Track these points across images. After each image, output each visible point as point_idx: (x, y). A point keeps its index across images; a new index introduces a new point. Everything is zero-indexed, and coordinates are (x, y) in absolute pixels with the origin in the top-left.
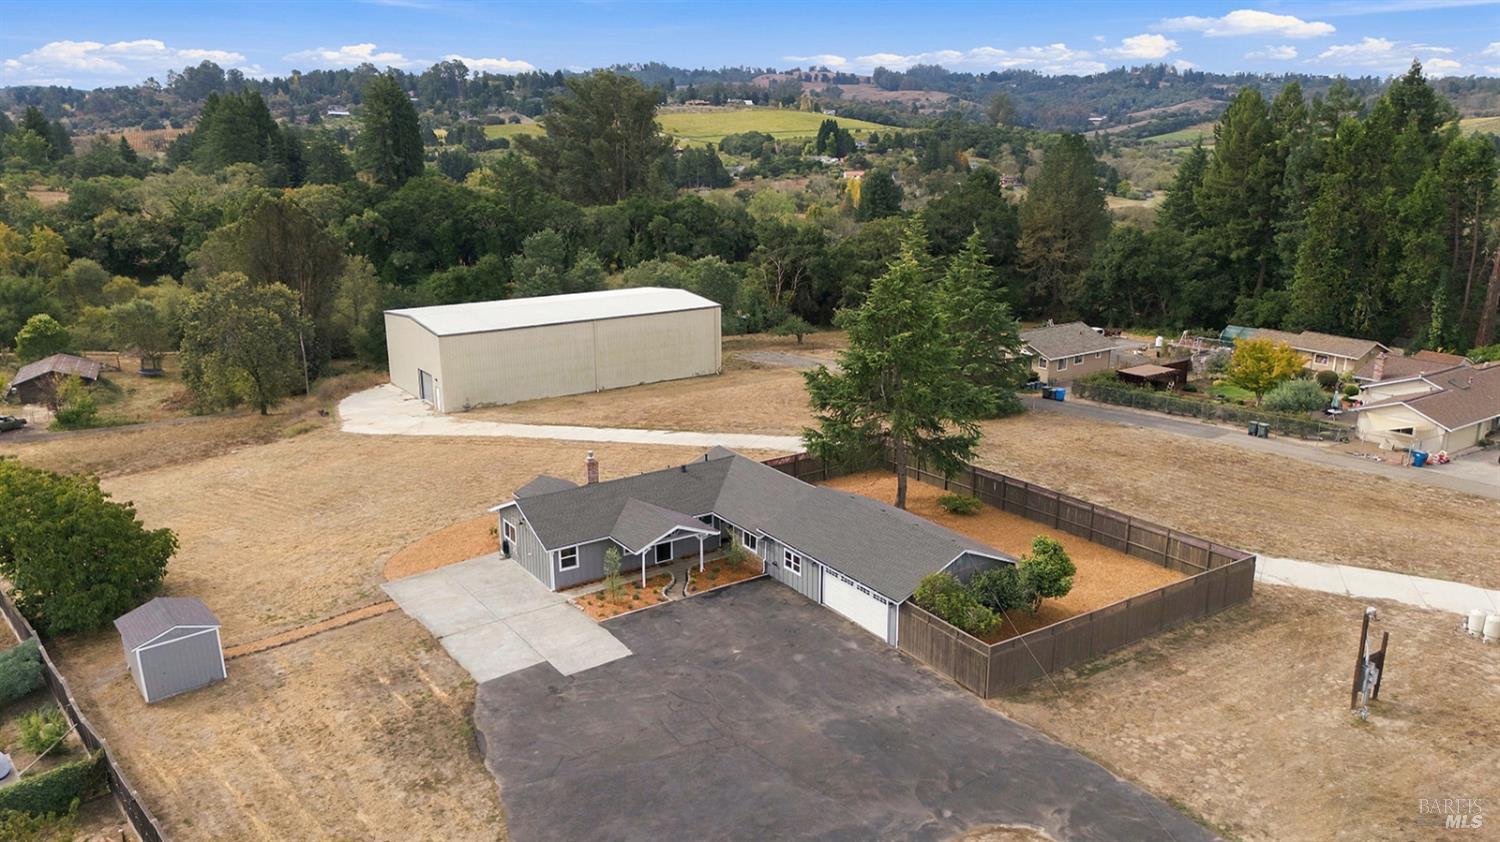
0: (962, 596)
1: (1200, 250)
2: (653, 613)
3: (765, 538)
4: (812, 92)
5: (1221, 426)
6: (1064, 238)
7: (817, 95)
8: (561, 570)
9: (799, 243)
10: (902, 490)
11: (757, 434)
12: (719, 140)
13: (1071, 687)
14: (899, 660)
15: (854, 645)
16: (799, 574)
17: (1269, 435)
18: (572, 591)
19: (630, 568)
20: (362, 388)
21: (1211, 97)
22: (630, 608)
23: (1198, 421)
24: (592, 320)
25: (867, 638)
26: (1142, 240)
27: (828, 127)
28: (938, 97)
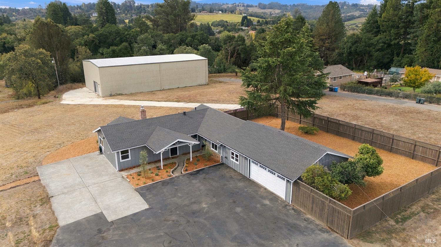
0: (330, 178)
1: (380, 41)
2: (164, 183)
3: (221, 145)
4: (240, 9)
5: (402, 100)
6: (329, 39)
7: (241, 10)
8: (121, 161)
9: (236, 41)
10: (283, 124)
11: (220, 103)
12: (211, 23)
13: (395, 231)
14: (293, 211)
15: (267, 202)
16: (238, 163)
17: (425, 103)
18: (126, 171)
19: (154, 160)
20: (75, 89)
21: (360, 11)
22: (153, 180)
23: (393, 98)
24: (159, 63)
25: (274, 197)
26: (359, 38)
27: (245, 18)
28: (277, 11)
